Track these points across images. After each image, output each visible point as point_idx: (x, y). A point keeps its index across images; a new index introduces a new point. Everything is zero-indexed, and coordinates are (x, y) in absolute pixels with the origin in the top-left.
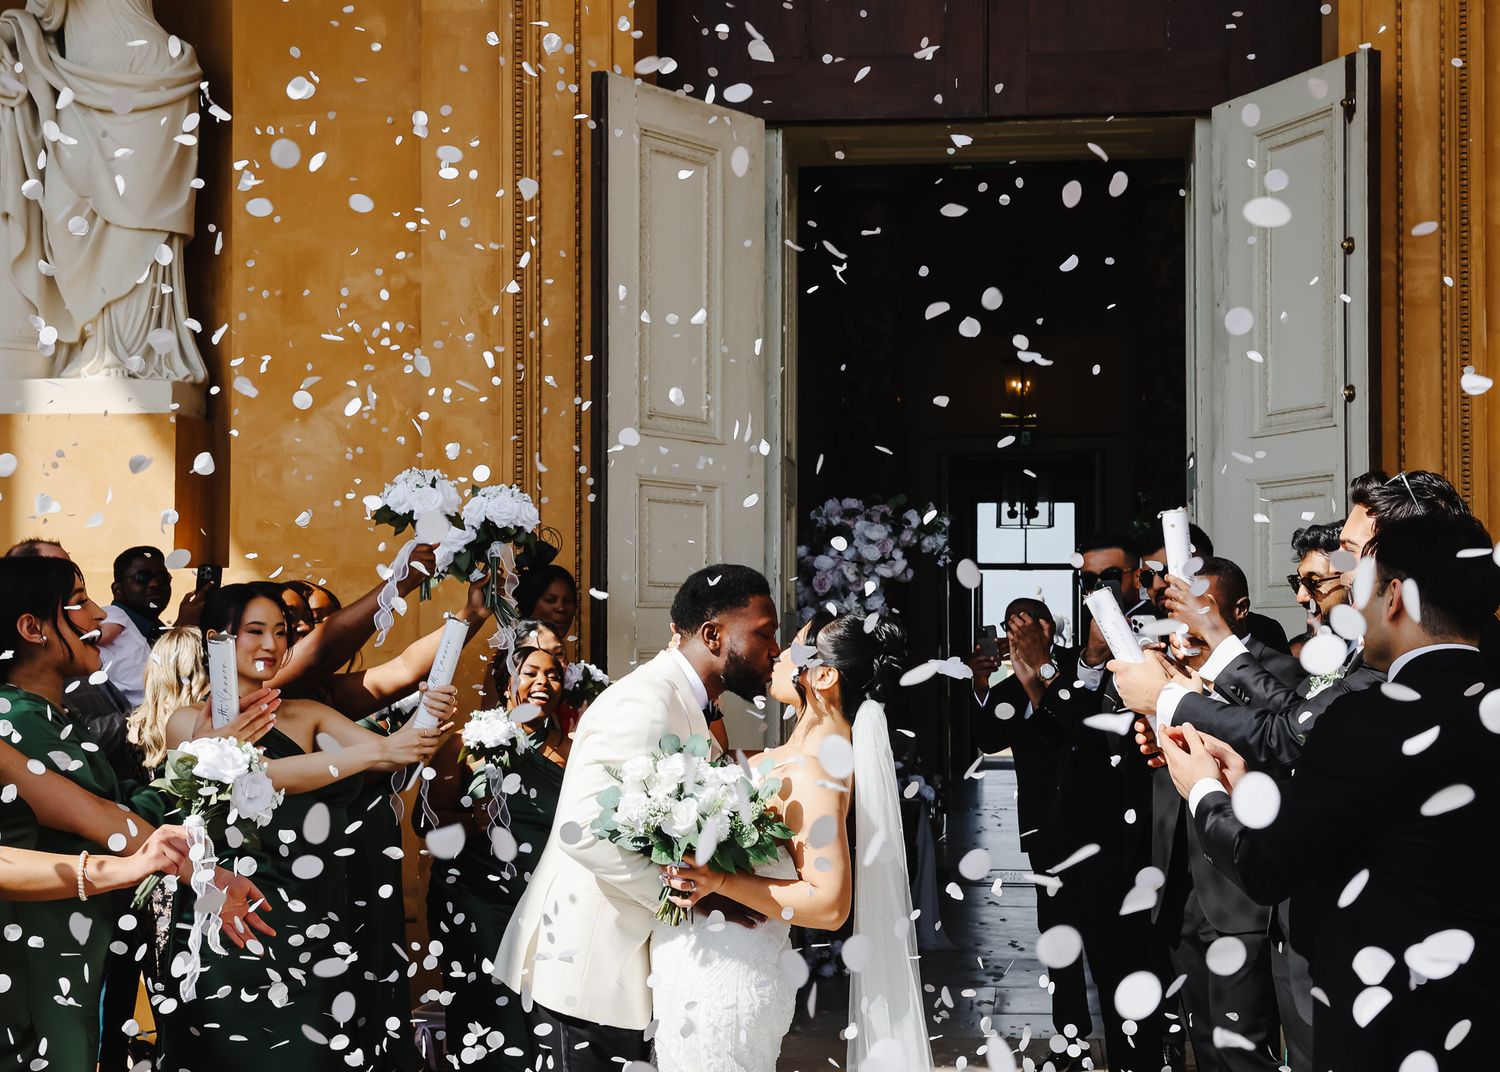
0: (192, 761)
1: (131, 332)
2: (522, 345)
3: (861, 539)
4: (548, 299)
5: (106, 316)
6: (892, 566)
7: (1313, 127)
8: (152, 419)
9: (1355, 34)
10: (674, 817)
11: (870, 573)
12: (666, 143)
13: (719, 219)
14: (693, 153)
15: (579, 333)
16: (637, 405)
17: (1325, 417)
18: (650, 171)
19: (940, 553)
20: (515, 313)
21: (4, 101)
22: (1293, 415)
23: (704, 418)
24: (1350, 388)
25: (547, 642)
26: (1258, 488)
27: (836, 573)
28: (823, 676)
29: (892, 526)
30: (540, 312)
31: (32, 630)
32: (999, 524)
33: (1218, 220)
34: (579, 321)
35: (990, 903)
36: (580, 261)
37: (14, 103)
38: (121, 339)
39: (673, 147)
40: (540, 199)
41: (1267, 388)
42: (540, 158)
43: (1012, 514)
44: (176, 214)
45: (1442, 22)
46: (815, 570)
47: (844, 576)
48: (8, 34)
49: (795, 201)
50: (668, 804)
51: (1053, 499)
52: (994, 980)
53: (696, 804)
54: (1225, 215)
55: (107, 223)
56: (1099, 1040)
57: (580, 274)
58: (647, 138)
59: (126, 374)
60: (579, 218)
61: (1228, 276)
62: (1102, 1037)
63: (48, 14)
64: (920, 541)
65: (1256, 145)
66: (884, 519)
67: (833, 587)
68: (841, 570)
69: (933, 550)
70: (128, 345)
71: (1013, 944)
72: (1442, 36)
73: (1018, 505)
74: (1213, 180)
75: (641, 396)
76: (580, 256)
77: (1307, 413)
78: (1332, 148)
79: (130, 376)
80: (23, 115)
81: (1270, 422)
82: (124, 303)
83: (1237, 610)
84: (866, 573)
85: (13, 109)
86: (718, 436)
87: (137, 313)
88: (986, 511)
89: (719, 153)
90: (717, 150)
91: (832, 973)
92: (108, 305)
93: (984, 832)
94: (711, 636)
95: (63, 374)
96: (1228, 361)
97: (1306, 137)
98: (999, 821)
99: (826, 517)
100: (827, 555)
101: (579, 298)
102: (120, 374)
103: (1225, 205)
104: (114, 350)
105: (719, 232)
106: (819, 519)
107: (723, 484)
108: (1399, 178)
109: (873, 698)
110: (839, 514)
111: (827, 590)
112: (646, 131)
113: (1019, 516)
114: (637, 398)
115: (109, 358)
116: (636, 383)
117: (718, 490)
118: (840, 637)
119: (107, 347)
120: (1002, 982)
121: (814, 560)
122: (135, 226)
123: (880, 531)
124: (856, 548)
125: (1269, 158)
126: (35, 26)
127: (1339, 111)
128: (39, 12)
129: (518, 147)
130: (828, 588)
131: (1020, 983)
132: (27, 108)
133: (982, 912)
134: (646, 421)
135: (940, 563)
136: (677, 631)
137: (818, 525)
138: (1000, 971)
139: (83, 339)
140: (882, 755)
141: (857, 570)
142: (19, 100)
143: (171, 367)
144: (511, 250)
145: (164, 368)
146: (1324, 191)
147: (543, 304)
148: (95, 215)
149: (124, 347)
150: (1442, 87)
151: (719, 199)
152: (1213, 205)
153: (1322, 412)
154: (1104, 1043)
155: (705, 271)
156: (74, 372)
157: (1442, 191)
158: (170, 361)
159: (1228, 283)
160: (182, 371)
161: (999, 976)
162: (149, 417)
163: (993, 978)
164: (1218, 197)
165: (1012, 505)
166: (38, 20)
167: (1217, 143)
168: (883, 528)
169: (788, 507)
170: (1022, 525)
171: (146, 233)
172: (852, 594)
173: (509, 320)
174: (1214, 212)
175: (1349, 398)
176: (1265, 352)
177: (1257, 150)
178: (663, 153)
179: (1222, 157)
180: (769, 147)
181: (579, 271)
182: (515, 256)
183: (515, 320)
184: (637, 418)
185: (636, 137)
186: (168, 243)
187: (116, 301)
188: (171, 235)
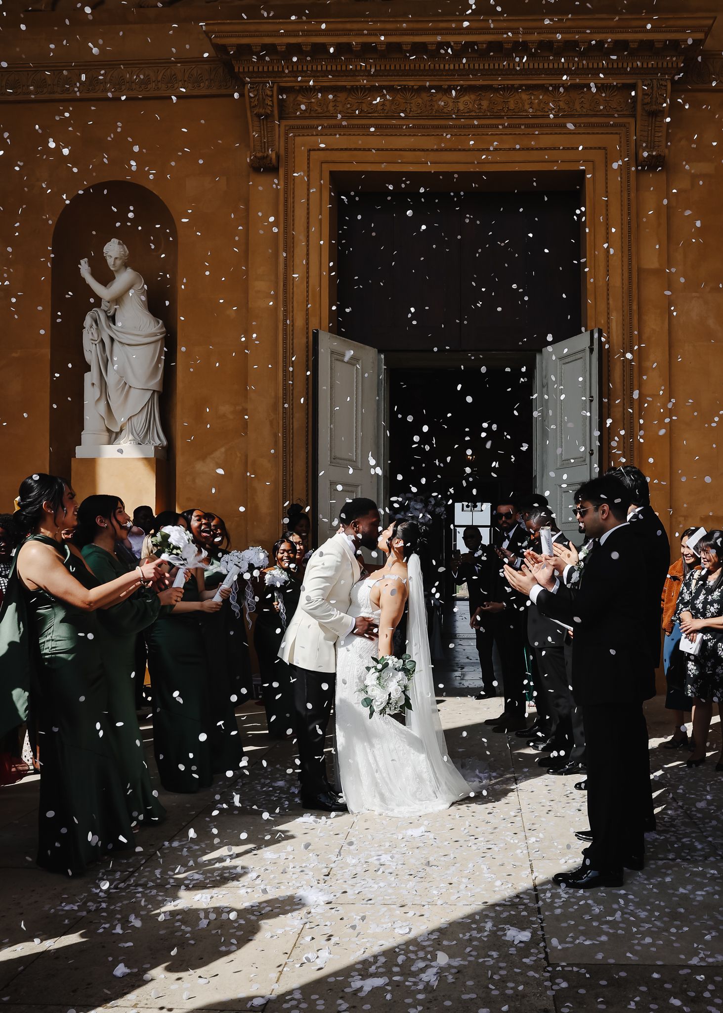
0: (168, 536)
1: (139, 427)
4: (296, 414)
5: (130, 422)
7: (579, 356)
8: (147, 459)
9: (593, 324)
12: (340, 357)
13: (360, 386)
14: (351, 361)
15: (307, 427)
16: (329, 454)
17: (583, 461)
18: (334, 367)
19: (442, 514)
20: (283, 420)
21: (93, 342)
23: (355, 459)
24: (592, 450)
26: (559, 487)
28: (398, 542)
30: (293, 419)
31: (101, 522)
32: (463, 510)
33: (545, 390)
34: (307, 423)
35: (459, 644)
36: (307, 401)
37: (96, 342)
38: (135, 430)
41: (562, 451)
43: (468, 506)
44: (155, 383)
45: (623, 320)
48: (94, 317)
51: (483, 501)
52: (461, 670)
54: (547, 388)
55: (130, 387)
58: (333, 355)
59: (137, 443)
60: (307, 384)
61: (548, 410)
63: (109, 310)
64: (435, 509)
65: (558, 362)
66: (421, 501)
69: (440, 513)
71: (468, 658)
72: (623, 325)
73: (470, 503)
74: (543, 376)
75: (331, 451)
76: (308, 398)
77: (577, 460)
78: (586, 363)
79: (139, 444)
80: (99, 346)
81: (563, 463)
82: (136, 417)
85: (96, 344)
86: (360, 467)
87: (141, 420)
88: (458, 506)
90: (360, 360)
92: (131, 417)
93: (457, 622)
94: (355, 526)
95: (114, 443)
97: (576, 360)
101: (307, 414)
102: (135, 443)
103: (547, 384)
104: (133, 434)
105: (360, 391)
107: (361, 485)
108: (609, 376)
109: (415, 553)
112: (333, 352)
113: (470, 507)
114: (329, 452)
115: (131, 437)
116: (329, 446)
117: (360, 487)
118: (404, 528)
119: (130, 434)
120: (464, 670)
122: (142, 388)
125: (563, 367)
126: (104, 314)
127: (588, 350)
128: (106, 309)
131: (470, 670)
132: (101, 345)
134: (333, 460)
135: (442, 517)
136: (343, 527)
138: (463, 666)
139: (121, 430)
142: (98, 341)
143: (154, 441)
144: (282, 396)
145: (152, 442)
147: (294, 416)
148: (126, 384)
149: (137, 433)
150: (624, 343)
151: (360, 378)
152: (543, 384)
153: (582, 459)
156: (118, 443)
157: (624, 381)
158: (154, 438)
159: (548, 413)
160: (158, 442)
161: (463, 668)
162: (146, 459)
163: (460, 668)
164: (545, 381)
165: (468, 503)
166: (106, 312)
167: (544, 362)
170: (471, 511)
171: (145, 391)
173: (281, 423)
174: (543, 387)
175: (591, 454)
176: (562, 438)
177: (558, 364)
178: (339, 360)
179: (546, 367)
180: (379, 360)
181: (308, 404)
182: (283, 398)
183: (283, 422)
184: (329, 459)
185: (329, 354)
186: (153, 394)
187: (133, 416)
188: (154, 391)
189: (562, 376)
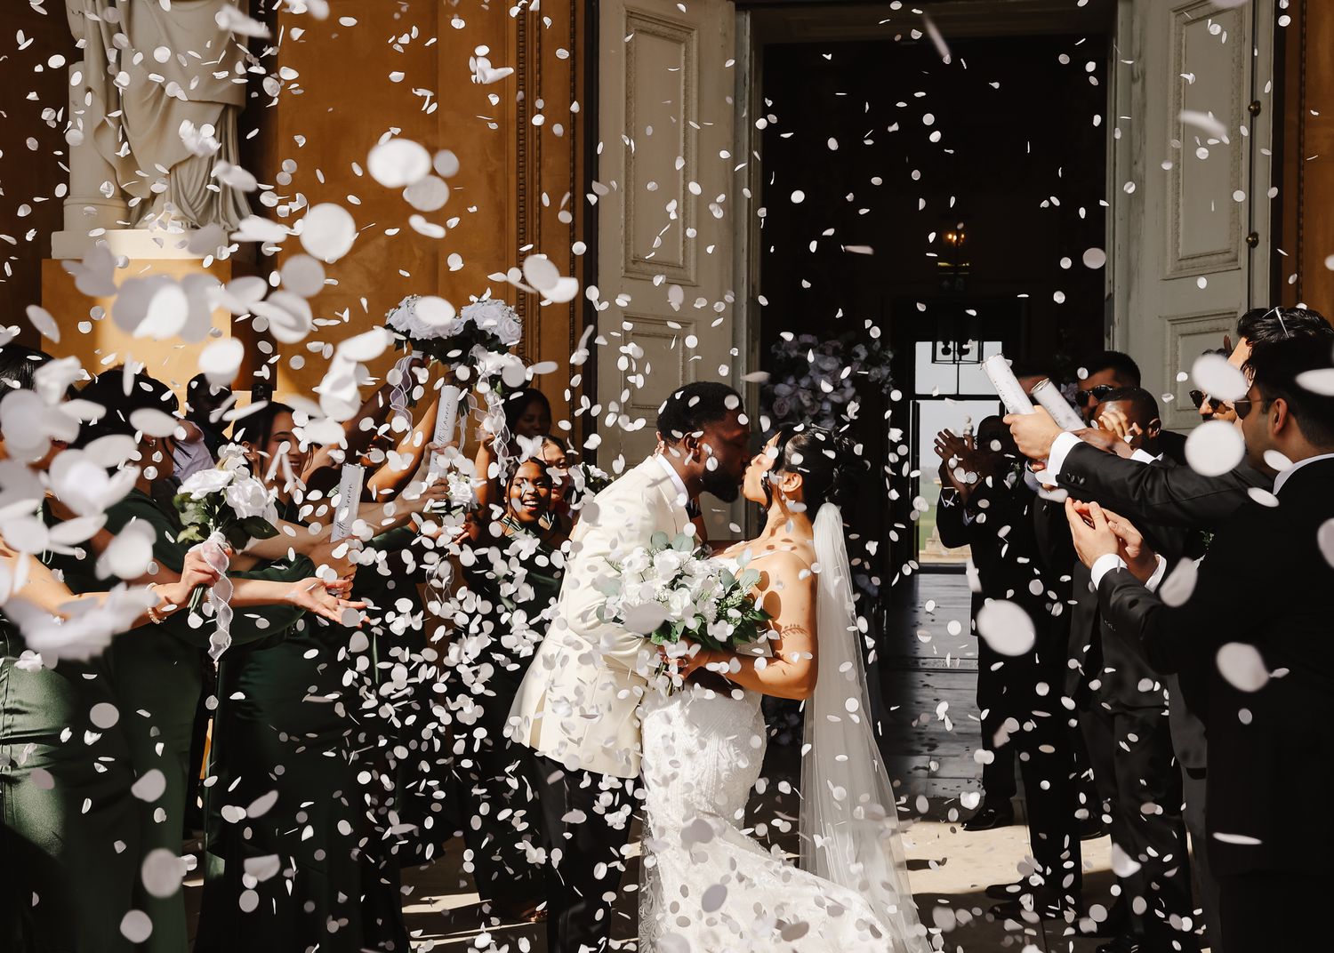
1: (193, 190)
2: (525, 200)
3: (815, 369)
4: (547, 160)
5: (173, 177)
6: (842, 393)
10: (672, 606)
11: (823, 399)
12: (650, 24)
13: (694, 90)
14: (673, 32)
15: (573, 190)
16: (623, 251)
17: (1230, 261)
18: (635, 48)
19: (885, 382)
20: (518, 173)
22: (1202, 260)
23: (681, 263)
24: (1254, 235)
25: (551, 454)
26: (1168, 323)
27: (794, 399)
28: (789, 480)
29: (843, 358)
30: (540, 171)
32: (934, 360)
33: (1137, 88)
34: (573, 179)
35: (925, 685)
36: (574, 128)
38: (185, 196)
39: (655, 27)
40: (540, 74)
41: (1178, 236)
42: (540, 37)
43: (946, 351)
44: (230, 89)
46: (774, 397)
47: (801, 402)
49: (760, 76)
50: (666, 594)
51: (982, 338)
52: (928, 750)
53: (688, 593)
54: (1144, 83)
55: (173, 96)
56: (1021, 801)
57: (574, 139)
58: (632, 19)
59: (189, 225)
60: (574, 90)
61: (1145, 137)
62: (1024, 798)
65: (1173, 20)
66: (836, 351)
67: (791, 411)
68: (798, 397)
69: (879, 379)
70: (191, 201)
73: (951, 343)
74: (1134, 53)
75: (626, 244)
76: (574, 123)
77: (1214, 258)
78: (1241, 21)
79: (193, 227)
81: (1181, 266)
82: (187, 165)
83: (1150, 430)
84: (820, 399)
86: (693, 279)
87: (198, 174)
88: (923, 349)
89: (695, 32)
90: (693, 30)
91: (787, 742)
92: (175, 167)
93: (920, 626)
94: (692, 445)
95: (137, 226)
96: (1143, 211)
97: (1218, 12)
98: (933, 617)
99: (785, 350)
100: (786, 384)
101: (573, 159)
102: (185, 226)
103: (1144, 74)
104: (179, 205)
105: (695, 102)
106: (779, 352)
107: (697, 320)
108: (1303, 48)
109: (831, 501)
110: (796, 348)
111: (786, 413)
112: (632, 13)
113: (952, 353)
114: (623, 246)
115: (175, 212)
116: (622, 232)
117: (693, 325)
118: (805, 447)
119: (174, 203)
120: (936, 751)
121: (774, 388)
122: (197, 99)
123: (832, 363)
124: (811, 377)
125: (1184, 32)
129: (521, 28)
130: (786, 411)
131: (951, 753)
133: (918, 693)
134: (631, 265)
135: (884, 391)
136: (662, 439)
137: (778, 358)
138: (934, 742)
139: (154, 196)
140: (838, 550)
141: (812, 396)
143: (227, 220)
144: (515, 117)
145: (222, 220)
146: (1233, 60)
147: (542, 164)
148: (163, 89)
149: (188, 203)
151: (695, 73)
152: (1132, 73)
153: (1227, 256)
154: (1025, 803)
155: (682, 135)
156: (146, 224)
158: (226, 214)
159: (1144, 143)
160: (236, 223)
161: (933, 747)
163: (927, 748)
164: (1137, 67)
165: (946, 344)
167: (1137, 19)
168: (835, 360)
169: (753, 341)
170: (954, 361)
171: (206, 105)
172: (807, 417)
173: (513, 178)
174: (1133, 80)
175: (1253, 244)
176: (1178, 204)
177: (1173, 24)
178: (647, 32)
179: (1142, 29)
180: (738, 29)
181: (573, 136)
182: (519, 123)
183: (518, 178)
184: (622, 263)
185: (624, 20)
186: (224, 114)
187: (181, 163)
188: (227, 106)
189: (1180, 55)
